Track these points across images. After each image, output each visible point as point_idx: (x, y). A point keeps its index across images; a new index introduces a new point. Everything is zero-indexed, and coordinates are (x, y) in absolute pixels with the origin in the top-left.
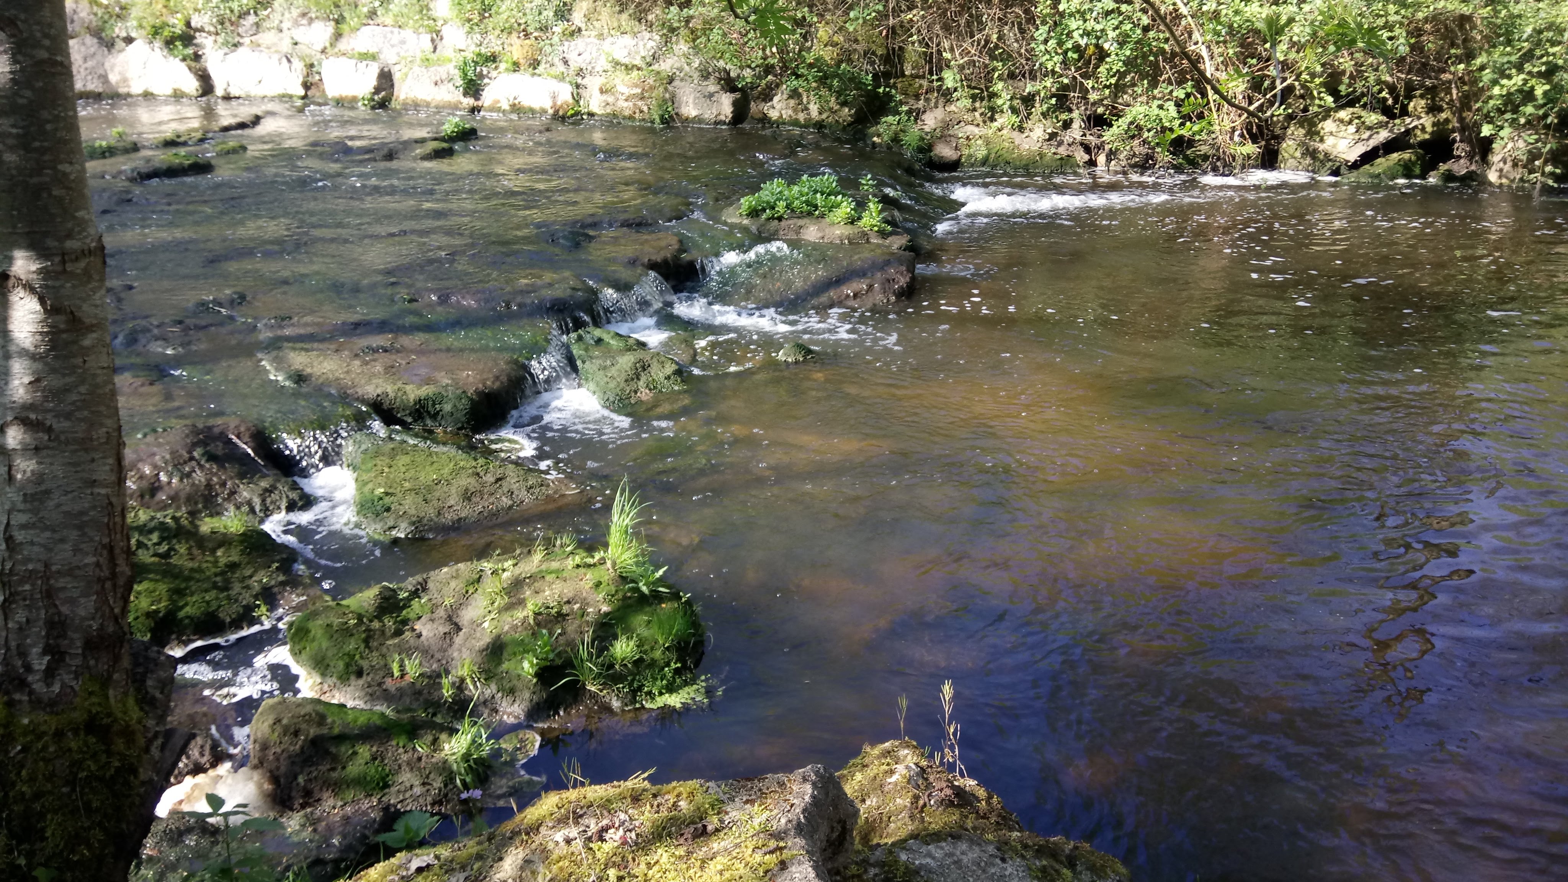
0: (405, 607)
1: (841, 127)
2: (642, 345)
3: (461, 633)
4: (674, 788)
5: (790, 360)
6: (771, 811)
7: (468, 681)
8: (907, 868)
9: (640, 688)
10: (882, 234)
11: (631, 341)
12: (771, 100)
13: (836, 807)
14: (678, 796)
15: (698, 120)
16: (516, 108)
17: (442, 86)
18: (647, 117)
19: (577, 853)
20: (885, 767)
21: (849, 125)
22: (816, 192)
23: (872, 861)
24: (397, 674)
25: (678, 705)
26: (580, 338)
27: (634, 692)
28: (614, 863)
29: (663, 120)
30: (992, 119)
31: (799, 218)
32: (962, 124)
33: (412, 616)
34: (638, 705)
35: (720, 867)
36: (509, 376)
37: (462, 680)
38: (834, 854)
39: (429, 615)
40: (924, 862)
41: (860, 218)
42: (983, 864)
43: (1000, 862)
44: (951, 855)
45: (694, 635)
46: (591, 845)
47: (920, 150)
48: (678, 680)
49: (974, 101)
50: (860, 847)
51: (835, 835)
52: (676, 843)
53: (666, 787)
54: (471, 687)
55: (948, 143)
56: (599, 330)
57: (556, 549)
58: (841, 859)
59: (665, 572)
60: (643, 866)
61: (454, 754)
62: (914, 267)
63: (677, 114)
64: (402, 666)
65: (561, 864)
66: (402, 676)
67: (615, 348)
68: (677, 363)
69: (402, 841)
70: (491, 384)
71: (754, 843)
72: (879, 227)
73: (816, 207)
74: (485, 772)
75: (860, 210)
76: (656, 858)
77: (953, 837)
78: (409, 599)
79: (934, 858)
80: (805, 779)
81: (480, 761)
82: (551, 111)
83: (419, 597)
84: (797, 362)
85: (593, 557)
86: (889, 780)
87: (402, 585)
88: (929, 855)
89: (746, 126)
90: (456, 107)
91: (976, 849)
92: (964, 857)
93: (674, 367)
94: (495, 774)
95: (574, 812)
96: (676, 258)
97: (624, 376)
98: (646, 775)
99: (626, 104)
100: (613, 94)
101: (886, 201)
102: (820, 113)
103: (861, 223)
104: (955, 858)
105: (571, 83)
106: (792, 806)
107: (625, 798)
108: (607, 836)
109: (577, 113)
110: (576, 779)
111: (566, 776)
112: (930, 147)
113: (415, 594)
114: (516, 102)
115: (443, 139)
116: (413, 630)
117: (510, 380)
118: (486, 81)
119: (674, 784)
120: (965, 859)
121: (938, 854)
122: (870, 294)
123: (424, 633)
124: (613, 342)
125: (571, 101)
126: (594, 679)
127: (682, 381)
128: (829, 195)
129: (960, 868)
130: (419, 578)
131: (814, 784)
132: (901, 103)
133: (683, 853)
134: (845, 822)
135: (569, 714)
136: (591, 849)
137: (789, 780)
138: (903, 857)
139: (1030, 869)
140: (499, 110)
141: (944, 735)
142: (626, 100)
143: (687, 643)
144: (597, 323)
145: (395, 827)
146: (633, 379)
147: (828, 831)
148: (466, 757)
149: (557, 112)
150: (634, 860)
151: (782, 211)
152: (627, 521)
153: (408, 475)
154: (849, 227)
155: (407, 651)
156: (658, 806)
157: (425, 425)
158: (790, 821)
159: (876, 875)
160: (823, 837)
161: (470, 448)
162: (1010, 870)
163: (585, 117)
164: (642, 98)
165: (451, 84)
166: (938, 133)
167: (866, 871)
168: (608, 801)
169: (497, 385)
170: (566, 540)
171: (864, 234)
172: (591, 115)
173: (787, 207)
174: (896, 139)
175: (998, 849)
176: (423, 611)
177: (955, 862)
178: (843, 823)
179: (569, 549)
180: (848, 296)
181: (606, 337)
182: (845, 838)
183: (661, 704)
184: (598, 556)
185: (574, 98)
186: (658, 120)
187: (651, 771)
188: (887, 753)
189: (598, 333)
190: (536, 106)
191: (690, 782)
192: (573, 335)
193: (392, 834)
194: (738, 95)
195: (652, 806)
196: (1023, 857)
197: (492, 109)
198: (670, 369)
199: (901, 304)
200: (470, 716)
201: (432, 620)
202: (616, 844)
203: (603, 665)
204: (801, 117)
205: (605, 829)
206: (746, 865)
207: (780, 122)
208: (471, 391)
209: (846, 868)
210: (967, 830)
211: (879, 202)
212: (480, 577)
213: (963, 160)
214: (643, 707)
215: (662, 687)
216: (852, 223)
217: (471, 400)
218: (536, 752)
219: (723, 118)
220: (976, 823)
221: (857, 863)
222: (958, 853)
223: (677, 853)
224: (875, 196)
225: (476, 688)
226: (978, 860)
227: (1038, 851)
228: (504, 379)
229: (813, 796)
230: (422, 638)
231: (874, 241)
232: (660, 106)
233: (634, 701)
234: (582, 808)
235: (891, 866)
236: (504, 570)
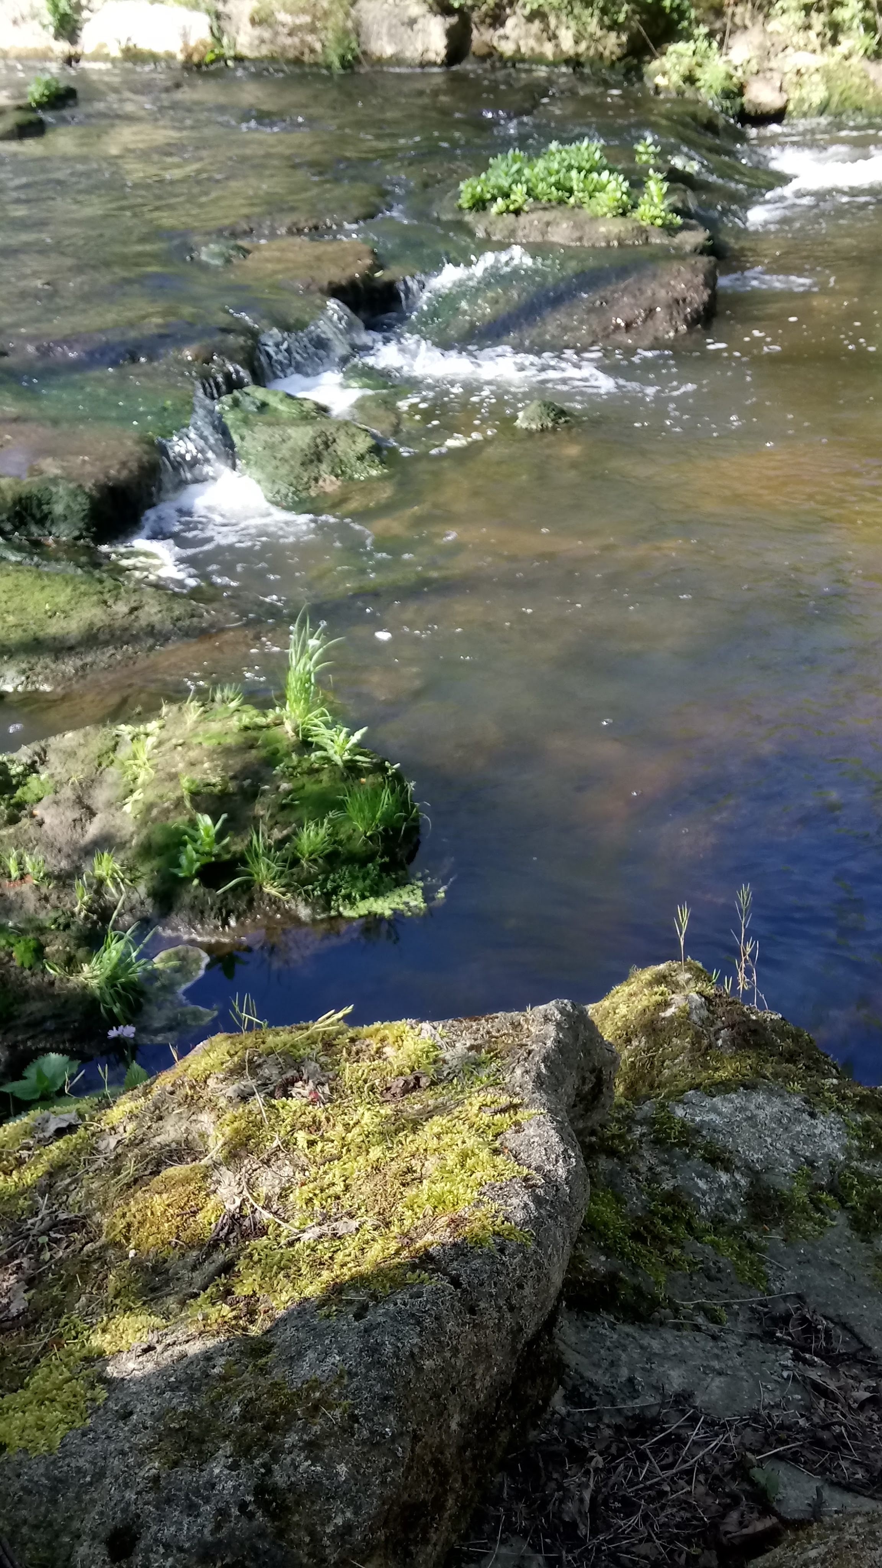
0: (19, 784)
1: (607, 63)
2: (323, 410)
3: (96, 820)
4: (378, 1030)
5: (534, 427)
6: (503, 1058)
7: (109, 882)
8: (684, 1125)
9: (335, 891)
10: (669, 229)
11: (308, 406)
12: (502, 24)
13: (588, 1053)
14: (383, 1040)
15: (397, 60)
16: (133, 56)
17: (23, 26)
18: (320, 59)
19: (256, 1111)
20: (658, 998)
21: (620, 59)
22: (570, 168)
23: (638, 1118)
24: (15, 874)
25: (388, 913)
26: (236, 403)
27: (328, 896)
28: (303, 1124)
29: (345, 64)
30: (834, 41)
31: (545, 209)
32: (790, 50)
33: (29, 797)
34: (333, 913)
35: (437, 1130)
36: (140, 460)
37: (101, 882)
38: (587, 1110)
39: (52, 795)
40: (706, 1119)
41: (635, 206)
42: (785, 1121)
43: (808, 1118)
44: (743, 1109)
45: (406, 819)
46: (274, 1102)
47: (728, 94)
48: (386, 880)
49: (808, 14)
50: (623, 1101)
51: (587, 1088)
52: (381, 1099)
53: (366, 1030)
54: (113, 890)
55: (768, 80)
56: (262, 390)
57: (216, 705)
58: (596, 1117)
59: (364, 736)
60: (340, 1128)
61: (95, 977)
62: (715, 279)
63: (364, 53)
64: (20, 863)
65: (236, 1124)
66: (22, 877)
67: (285, 415)
68: (374, 436)
69: (35, 1091)
70: (115, 473)
71: (480, 1099)
72: (664, 219)
73: (571, 191)
74: (137, 1001)
75: (635, 192)
76: (356, 1118)
77: (746, 1087)
78: (25, 775)
79: (719, 1114)
80: (547, 1019)
81: (131, 986)
82: (181, 57)
83: (37, 772)
84: (543, 430)
85: (265, 715)
86: (662, 1015)
87: (14, 756)
88: (714, 1110)
89: (468, 66)
90: (45, 56)
91: (777, 1101)
92: (760, 1112)
93: (369, 442)
94: (149, 1001)
95: (251, 1061)
96: (368, 278)
97: (299, 458)
98: (340, 1015)
99: (288, 41)
100: (270, 26)
101: (674, 177)
102: (577, 42)
103: (636, 214)
104: (749, 1114)
105: (208, 12)
106: (529, 1053)
107: (315, 1043)
108: (294, 1091)
109: (220, 58)
110: (250, 1021)
111: (239, 1018)
112: (741, 90)
113: (32, 768)
114: (131, 45)
115: (28, 108)
116: (33, 816)
117: (141, 468)
118: (85, 14)
119: (377, 1025)
120: (761, 1114)
121: (726, 1108)
122: (650, 323)
123: (47, 820)
124: (281, 407)
125: (209, 39)
126: (274, 879)
127: (382, 462)
128: (589, 171)
129: (755, 1126)
130: (36, 746)
131: (558, 1025)
132: (698, 22)
133: (390, 1112)
134: (601, 1071)
135: (243, 924)
136: (273, 1106)
137: (527, 1020)
138: (680, 1112)
139: (847, 1126)
140: (106, 58)
141: (736, 952)
142: (290, 34)
143: (397, 831)
144: (260, 379)
145: (25, 1074)
146: (312, 461)
147: (577, 1083)
148: (112, 980)
149: (189, 57)
150: (328, 1120)
151: (520, 201)
152: (310, 666)
153: (11, 606)
154: (620, 220)
155: (23, 844)
156: (357, 1053)
157: (30, 534)
158: (527, 1072)
159: (643, 1135)
160: (570, 1091)
161: (95, 562)
162: (821, 1128)
163: (230, 63)
164: (313, 30)
165: (36, 23)
166: (754, 66)
167: (630, 1130)
168: (293, 1046)
169: (125, 474)
170: (228, 692)
171: (642, 231)
172: (239, 59)
173: (529, 193)
174: (690, 79)
175: (807, 1101)
176: (44, 791)
177: (748, 1119)
178: (597, 1072)
179: (233, 705)
180: (618, 326)
181: (273, 401)
182: (601, 1092)
183: (363, 912)
184: (272, 715)
185: (213, 34)
186: (337, 63)
187: (348, 1010)
188: (661, 979)
189: (259, 393)
190: (159, 49)
191: (399, 1023)
192: (227, 399)
193: (21, 1083)
194: (454, 20)
195: (349, 1054)
196: (839, 1111)
197: (96, 58)
198: (363, 444)
199: (694, 336)
200: (114, 929)
201: (57, 803)
202: (305, 1101)
203: (285, 861)
204: (548, 50)
205: (292, 1082)
206: (471, 1127)
207: (517, 59)
208: (89, 485)
209: (603, 1126)
210: (765, 1077)
211: (665, 179)
212: (117, 744)
213: (791, 107)
214: (340, 915)
215: (365, 889)
216: (624, 214)
217: (90, 497)
218: (201, 973)
219: (431, 56)
220: (779, 1069)
221: (618, 1121)
222: (752, 1107)
223: (383, 1112)
224: (658, 170)
225: (120, 892)
226: (779, 1115)
227: (859, 1102)
228: (134, 465)
229: (558, 1041)
230: (45, 826)
231: (656, 240)
232: (339, 41)
233: (327, 908)
234: (260, 1056)
235: (664, 1124)
236: (147, 735)
